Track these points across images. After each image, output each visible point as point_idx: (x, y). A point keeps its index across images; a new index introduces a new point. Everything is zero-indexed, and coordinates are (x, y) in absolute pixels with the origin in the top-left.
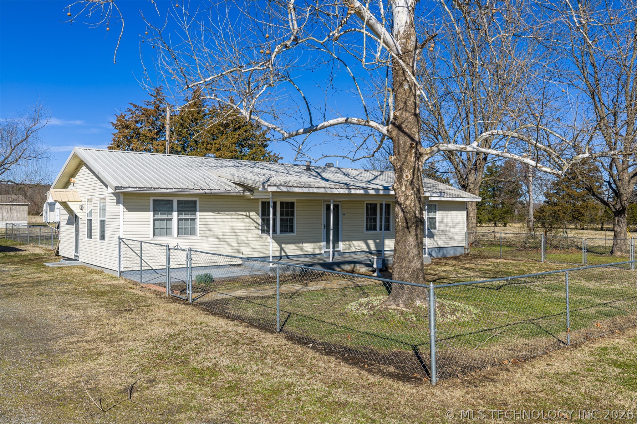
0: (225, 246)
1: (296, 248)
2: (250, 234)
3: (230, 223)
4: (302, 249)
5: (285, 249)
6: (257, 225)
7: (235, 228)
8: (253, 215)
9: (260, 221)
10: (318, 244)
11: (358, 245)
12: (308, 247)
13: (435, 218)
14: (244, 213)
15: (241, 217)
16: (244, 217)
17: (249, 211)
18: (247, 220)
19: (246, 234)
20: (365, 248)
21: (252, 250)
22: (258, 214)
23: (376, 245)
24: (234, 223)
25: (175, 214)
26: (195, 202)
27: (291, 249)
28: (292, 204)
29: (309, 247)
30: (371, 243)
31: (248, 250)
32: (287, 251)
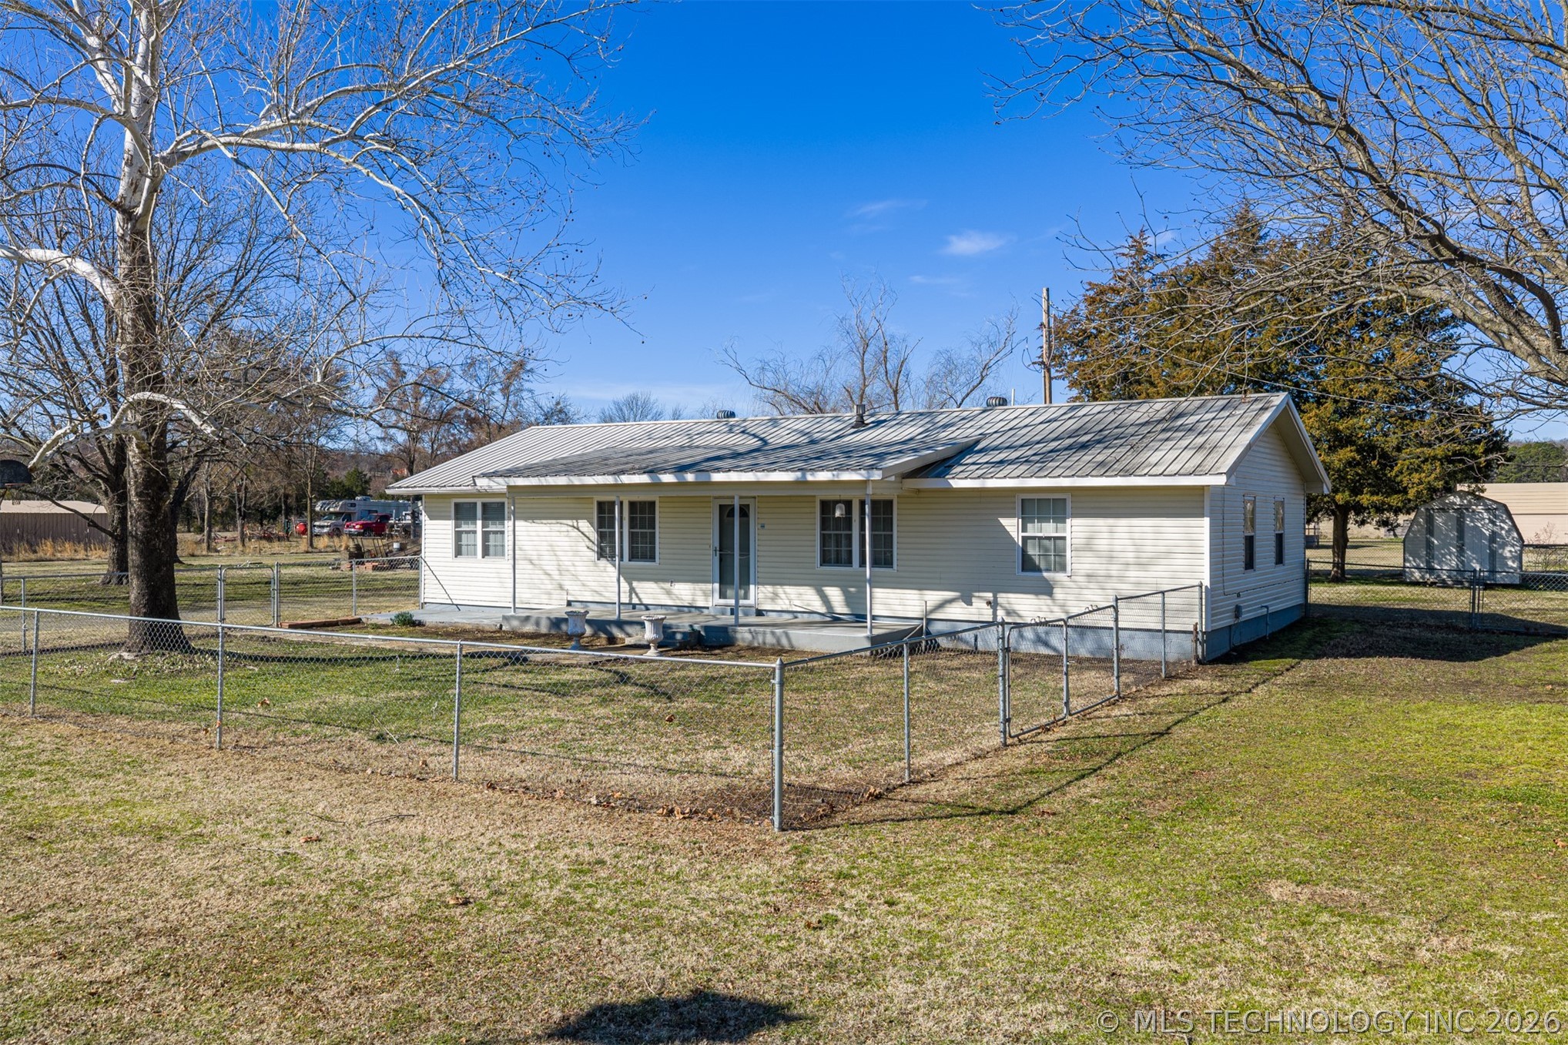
0: (543, 577)
1: (659, 591)
2: (578, 559)
3: (549, 538)
4: (669, 593)
5: (638, 590)
6: (590, 544)
7: (556, 548)
8: (584, 525)
9: (594, 536)
10: (703, 586)
11: (801, 598)
12: (683, 592)
13: (1064, 538)
14: (569, 522)
15: (565, 528)
16: (570, 529)
17: (577, 519)
18: (575, 533)
19: (572, 558)
20: (818, 605)
21: (582, 588)
22: (592, 524)
23: (849, 600)
24: (554, 539)
25: (479, 523)
26: (503, 504)
27: (650, 592)
28: (652, 504)
29: (685, 592)
30: (835, 594)
31: (576, 588)
32: (641, 596)
